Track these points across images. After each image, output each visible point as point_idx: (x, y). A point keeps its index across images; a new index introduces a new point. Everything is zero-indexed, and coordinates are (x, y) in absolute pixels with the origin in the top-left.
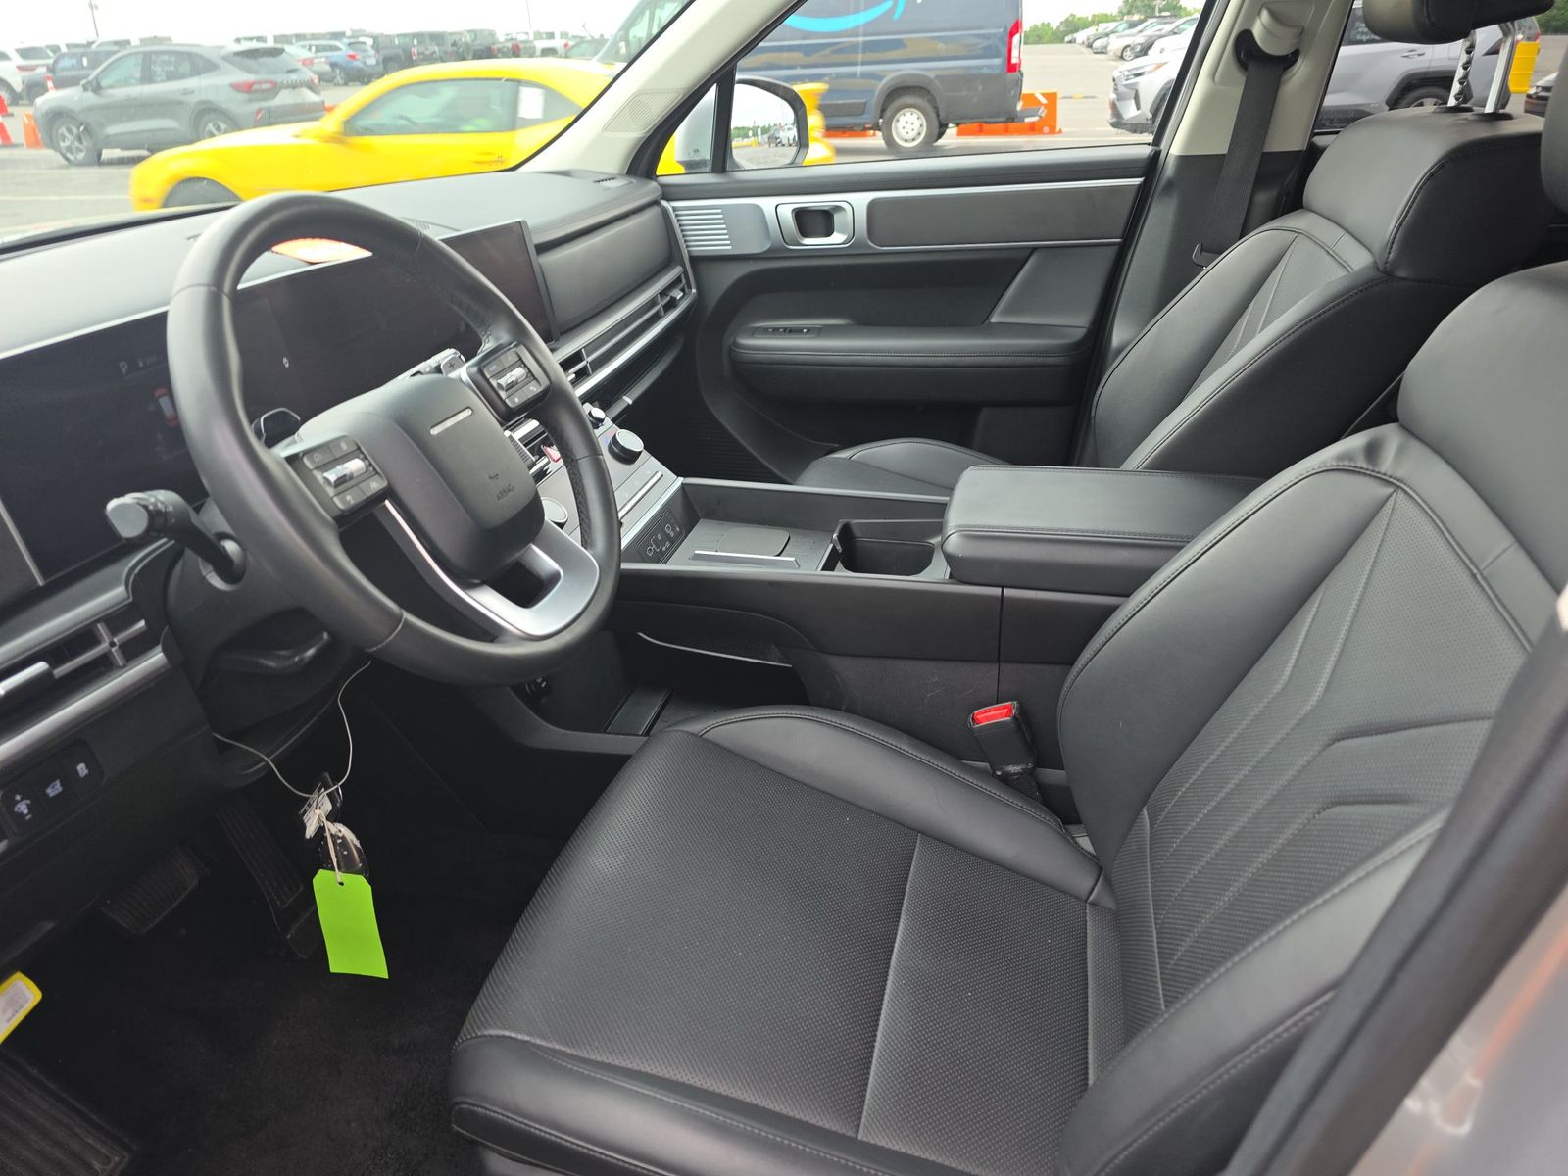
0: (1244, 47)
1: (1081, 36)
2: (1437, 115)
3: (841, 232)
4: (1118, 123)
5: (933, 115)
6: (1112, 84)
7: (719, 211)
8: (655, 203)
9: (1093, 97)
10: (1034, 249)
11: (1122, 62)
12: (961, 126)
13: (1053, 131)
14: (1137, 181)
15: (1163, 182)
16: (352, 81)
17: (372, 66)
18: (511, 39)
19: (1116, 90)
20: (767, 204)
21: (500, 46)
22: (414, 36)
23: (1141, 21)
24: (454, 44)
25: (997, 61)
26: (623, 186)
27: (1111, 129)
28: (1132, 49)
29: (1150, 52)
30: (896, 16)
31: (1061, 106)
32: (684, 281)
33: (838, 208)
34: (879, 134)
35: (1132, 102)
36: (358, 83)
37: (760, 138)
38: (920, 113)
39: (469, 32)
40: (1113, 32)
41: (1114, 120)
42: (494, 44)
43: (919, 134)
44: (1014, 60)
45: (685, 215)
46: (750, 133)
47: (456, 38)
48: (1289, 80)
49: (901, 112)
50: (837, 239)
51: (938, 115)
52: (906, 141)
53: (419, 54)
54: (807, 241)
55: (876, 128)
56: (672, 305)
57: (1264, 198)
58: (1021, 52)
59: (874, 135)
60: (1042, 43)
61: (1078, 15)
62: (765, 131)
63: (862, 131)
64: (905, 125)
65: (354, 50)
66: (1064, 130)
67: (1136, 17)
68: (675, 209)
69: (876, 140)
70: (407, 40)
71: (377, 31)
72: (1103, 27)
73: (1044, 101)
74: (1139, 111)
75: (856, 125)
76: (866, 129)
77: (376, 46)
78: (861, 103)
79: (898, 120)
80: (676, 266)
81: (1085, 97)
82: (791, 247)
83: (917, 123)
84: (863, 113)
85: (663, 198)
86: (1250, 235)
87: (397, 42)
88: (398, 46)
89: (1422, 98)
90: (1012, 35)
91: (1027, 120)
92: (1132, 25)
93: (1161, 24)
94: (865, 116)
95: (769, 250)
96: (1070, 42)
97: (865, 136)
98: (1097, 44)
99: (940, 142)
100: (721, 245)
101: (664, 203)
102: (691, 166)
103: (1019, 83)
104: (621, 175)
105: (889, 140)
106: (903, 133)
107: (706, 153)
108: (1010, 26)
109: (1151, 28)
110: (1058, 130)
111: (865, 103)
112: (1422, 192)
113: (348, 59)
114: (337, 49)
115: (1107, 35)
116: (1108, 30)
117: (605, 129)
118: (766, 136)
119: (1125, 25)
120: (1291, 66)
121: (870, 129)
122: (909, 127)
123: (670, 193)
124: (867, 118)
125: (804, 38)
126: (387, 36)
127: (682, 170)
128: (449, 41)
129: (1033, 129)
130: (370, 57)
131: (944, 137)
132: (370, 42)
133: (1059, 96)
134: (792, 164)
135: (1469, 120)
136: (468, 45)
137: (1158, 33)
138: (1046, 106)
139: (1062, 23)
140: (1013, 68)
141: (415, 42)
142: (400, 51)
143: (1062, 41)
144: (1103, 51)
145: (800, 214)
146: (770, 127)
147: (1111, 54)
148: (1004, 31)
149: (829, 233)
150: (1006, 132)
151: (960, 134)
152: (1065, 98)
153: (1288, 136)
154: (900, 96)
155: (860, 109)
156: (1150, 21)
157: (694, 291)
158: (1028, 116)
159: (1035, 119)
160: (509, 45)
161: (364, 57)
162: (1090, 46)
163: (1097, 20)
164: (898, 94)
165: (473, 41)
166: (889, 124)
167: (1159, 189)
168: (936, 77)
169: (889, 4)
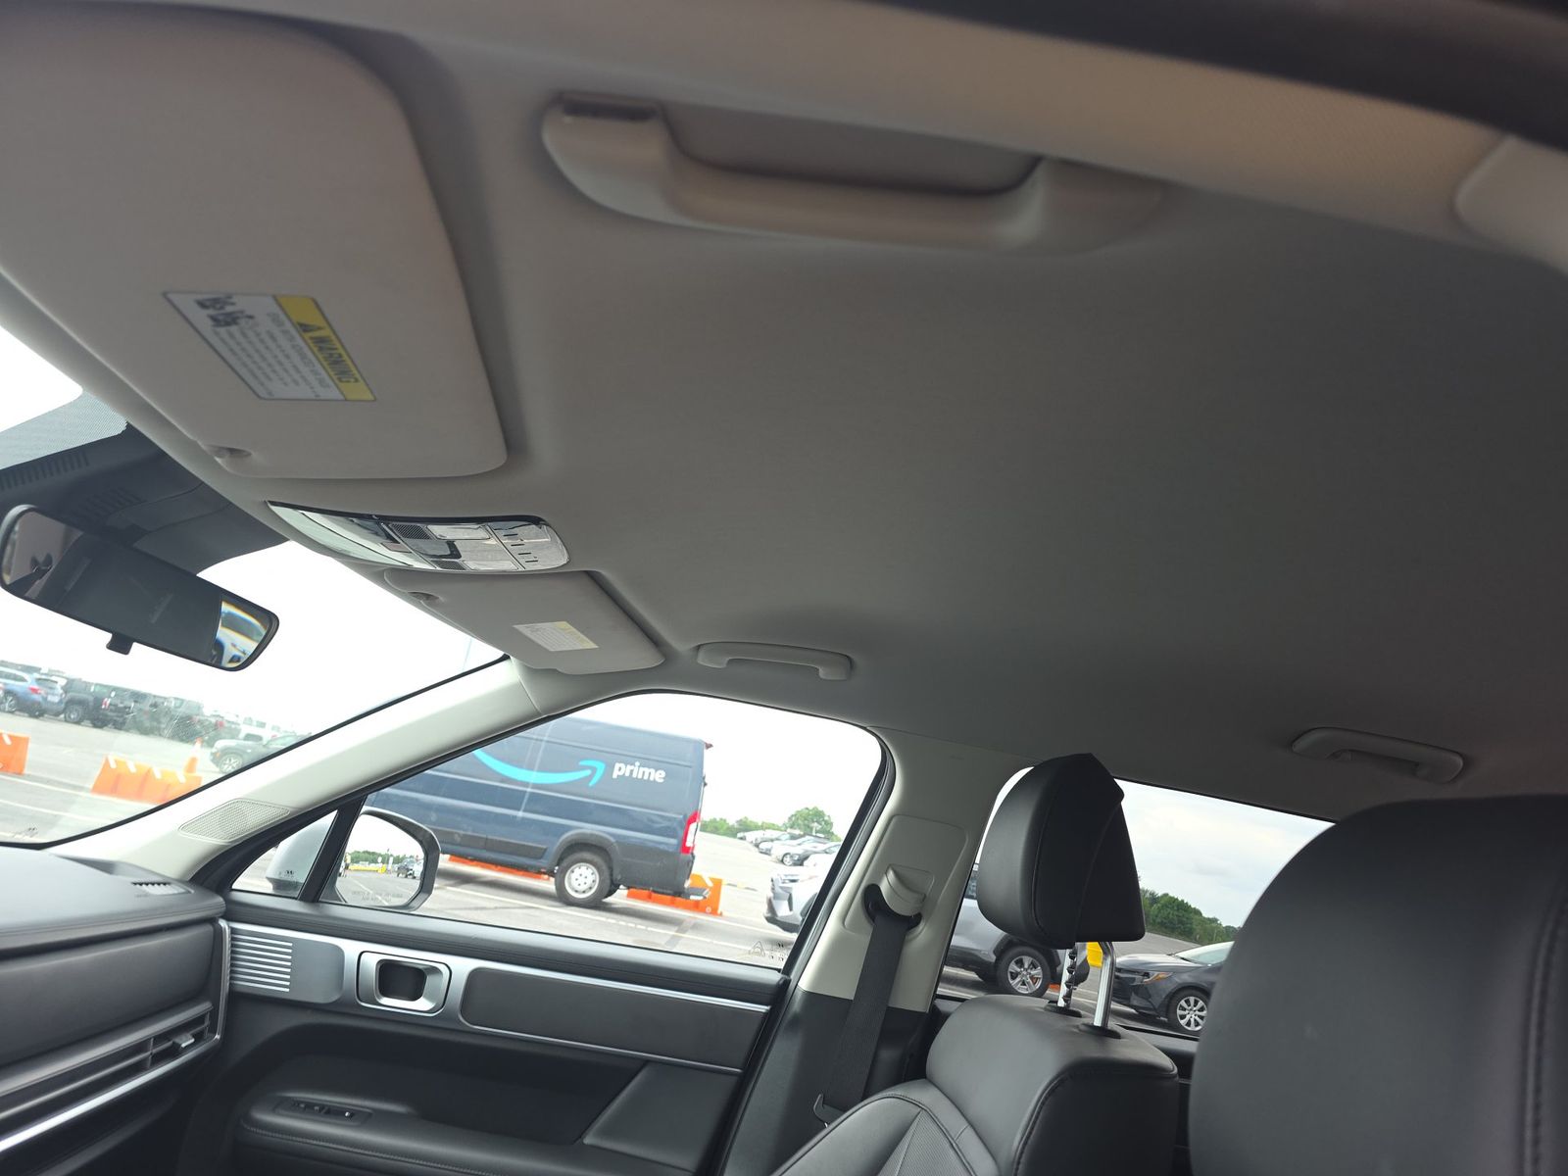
0: (871, 896)
1: (751, 836)
2: (1050, 1013)
3: (430, 998)
4: (773, 919)
5: (606, 873)
6: (771, 883)
7: (290, 944)
8: (211, 921)
9: (753, 890)
10: (647, 1062)
11: (782, 866)
12: (632, 890)
13: (714, 912)
14: (763, 1009)
15: (789, 1016)
16: (20, 710)
17: (53, 703)
18: (218, 716)
19: (773, 889)
20: (351, 948)
21: (202, 718)
22: (115, 689)
23: (800, 836)
24: (155, 705)
25: (673, 841)
26: (179, 894)
27: (766, 921)
28: (792, 857)
29: (805, 863)
30: (591, 784)
31: (725, 891)
32: (207, 1022)
33: (435, 971)
34: (552, 879)
35: (786, 903)
36: (26, 715)
37: (390, 866)
38: (595, 870)
39: (176, 699)
40: (777, 839)
41: (769, 915)
42: (197, 715)
43: (591, 888)
44: (689, 844)
45: (244, 942)
46: (380, 859)
47: (160, 701)
48: (911, 940)
49: (579, 864)
50: (423, 1005)
51: (611, 875)
52: (576, 891)
53: (110, 704)
54: (385, 1001)
55: (551, 873)
56: (174, 1052)
57: (888, 1055)
58: (696, 838)
59: (548, 879)
60: (719, 834)
61: (750, 819)
62: (397, 860)
63: (538, 873)
64: (579, 877)
65: (39, 684)
66: (724, 914)
67: (797, 832)
68: (233, 931)
69: (548, 885)
70: (105, 690)
71: (74, 674)
72: (769, 834)
73: (710, 884)
74: (791, 913)
75: (532, 867)
76: (540, 873)
77: (66, 689)
78: (541, 849)
79: (573, 872)
80: (205, 1000)
81: (748, 888)
82: (363, 1004)
83: (589, 881)
84: (541, 858)
85: (223, 917)
86: (872, 1098)
87: (92, 690)
88: (91, 694)
89: (1023, 955)
90: (690, 822)
91: (692, 897)
92: (793, 837)
93: (815, 842)
94: (542, 860)
95: (334, 1003)
96: (741, 838)
97: (539, 878)
98: (763, 846)
99: (609, 900)
100: (278, 983)
101: (223, 923)
102: (282, 886)
103: (690, 863)
104: (180, 881)
105: (560, 886)
106: (575, 884)
107: (301, 876)
108: (689, 814)
109: (808, 844)
110: (719, 912)
111: (545, 850)
112: (1044, 1108)
113: (30, 692)
114: (23, 680)
115: (772, 840)
116: (773, 837)
117: (183, 827)
118: (396, 866)
119: (788, 836)
120: (912, 928)
121: (544, 873)
122: (582, 880)
123: (237, 912)
124: (544, 863)
125: (502, 781)
126: (85, 682)
127: (269, 888)
128: (151, 701)
129: (697, 907)
130: (53, 694)
131: (615, 895)
132: (62, 682)
133: (724, 882)
134: (405, 909)
135: (1080, 1030)
136: (169, 709)
137: (815, 850)
138: (711, 888)
139: (737, 822)
140: (686, 850)
141: (113, 694)
142: (91, 699)
143: (734, 836)
144: (767, 852)
145: (386, 968)
146: (404, 858)
147: (773, 856)
148: (685, 816)
149: (415, 996)
150: (672, 904)
151: (630, 896)
152: (729, 885)
153: (911, 997)
154: (581, 850)
155: (539, 854)
156: (807, 837)
157: (217, 1037)
158: (693, 894)
159: (700, 898)
160: (213, 720)
161: (47, 694)
162: (757, 846)
163: (763, 827)
164: (579, 849)
165: (176, 707)
166: (563, 872)
167: (784, 1024)
168: (617, 842)
169: (587, 773)
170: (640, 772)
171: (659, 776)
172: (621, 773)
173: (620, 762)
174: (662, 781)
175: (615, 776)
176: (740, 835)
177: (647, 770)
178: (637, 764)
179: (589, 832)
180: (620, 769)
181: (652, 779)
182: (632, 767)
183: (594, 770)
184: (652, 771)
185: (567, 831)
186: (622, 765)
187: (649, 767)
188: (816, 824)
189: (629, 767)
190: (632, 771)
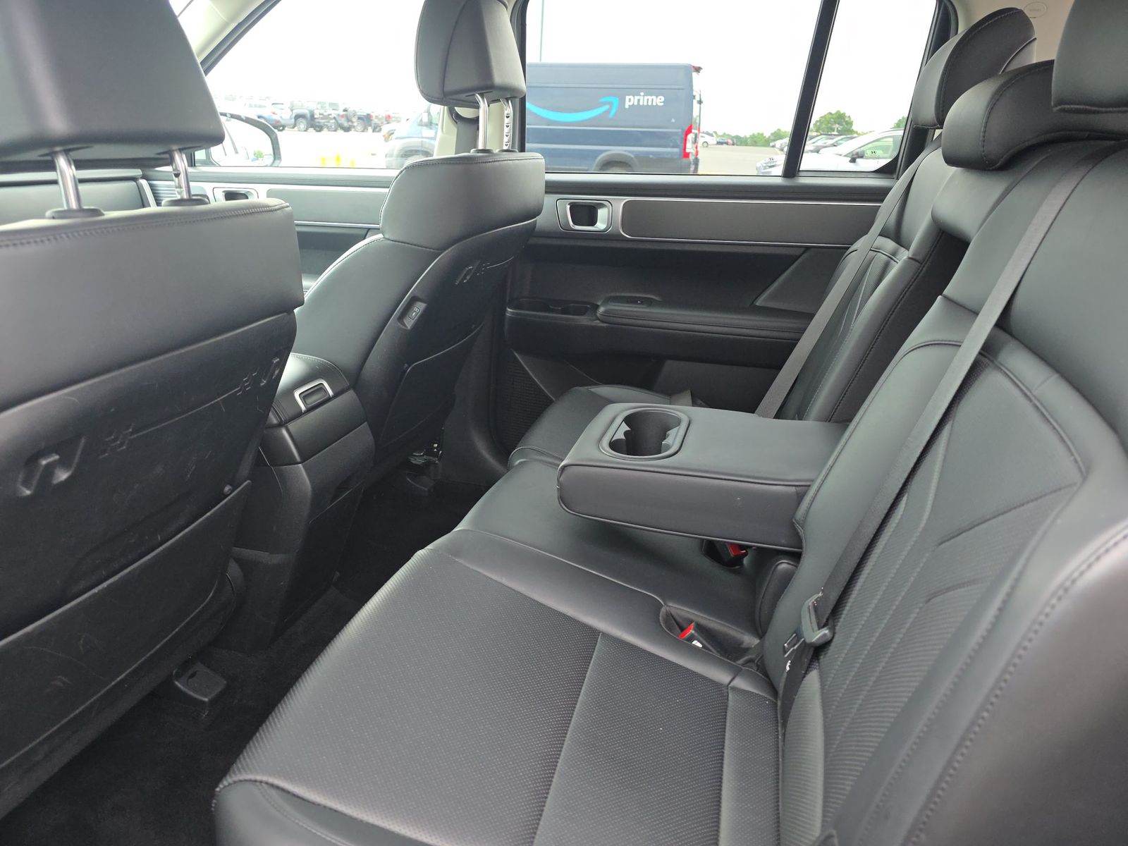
17: (287, 120)
25: (676, 150)
30: (612, 114)
44: (689, 151)
65: (274, 107)
108: (686, 128)
113: (272, 114)
130: (285, 114)
140: (686, 155)
148: (682, 131)
161: (281, 114)
168: (635, 157)
169: (606, 107)
170: (644, 100)
171: (659, 101)
172: (631, 103)
173: (629, 95)
174: (662, 104)
175: (627, 106)
176: (771, 144)
177: (650, 98)
178: (642, 94)
179: (614, 152)
180: (630, 100)
181: (654, 104)
182: (638, 97)
183: (611, 104)
184: (654, 97)
185: (600, 154)
186: (631, 97)
187: (651, 96)
188: (837, 126)
189: (637, 98)
190: (639, 100)
